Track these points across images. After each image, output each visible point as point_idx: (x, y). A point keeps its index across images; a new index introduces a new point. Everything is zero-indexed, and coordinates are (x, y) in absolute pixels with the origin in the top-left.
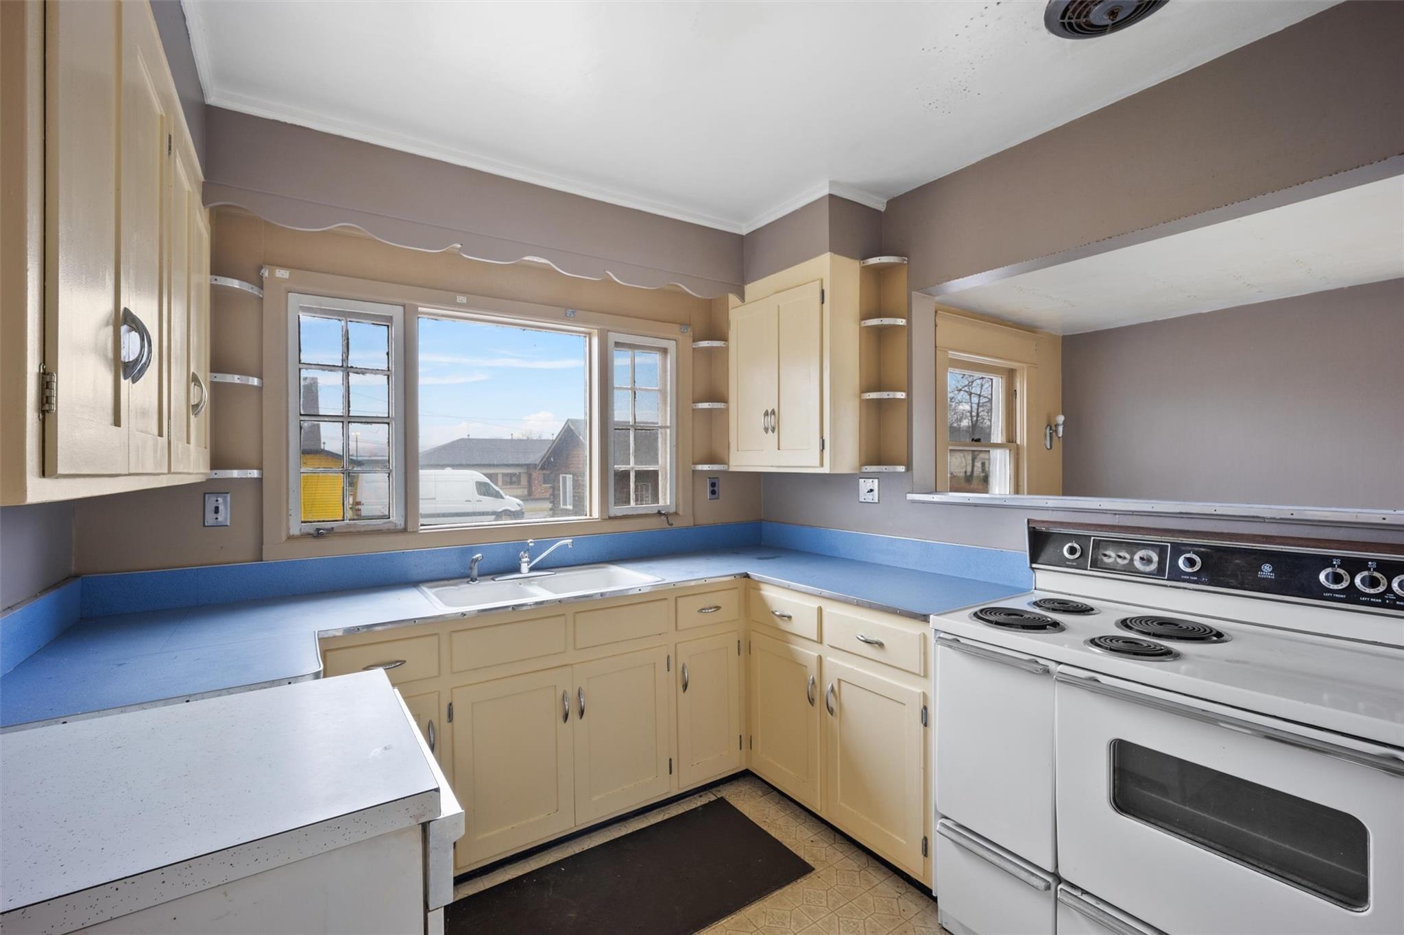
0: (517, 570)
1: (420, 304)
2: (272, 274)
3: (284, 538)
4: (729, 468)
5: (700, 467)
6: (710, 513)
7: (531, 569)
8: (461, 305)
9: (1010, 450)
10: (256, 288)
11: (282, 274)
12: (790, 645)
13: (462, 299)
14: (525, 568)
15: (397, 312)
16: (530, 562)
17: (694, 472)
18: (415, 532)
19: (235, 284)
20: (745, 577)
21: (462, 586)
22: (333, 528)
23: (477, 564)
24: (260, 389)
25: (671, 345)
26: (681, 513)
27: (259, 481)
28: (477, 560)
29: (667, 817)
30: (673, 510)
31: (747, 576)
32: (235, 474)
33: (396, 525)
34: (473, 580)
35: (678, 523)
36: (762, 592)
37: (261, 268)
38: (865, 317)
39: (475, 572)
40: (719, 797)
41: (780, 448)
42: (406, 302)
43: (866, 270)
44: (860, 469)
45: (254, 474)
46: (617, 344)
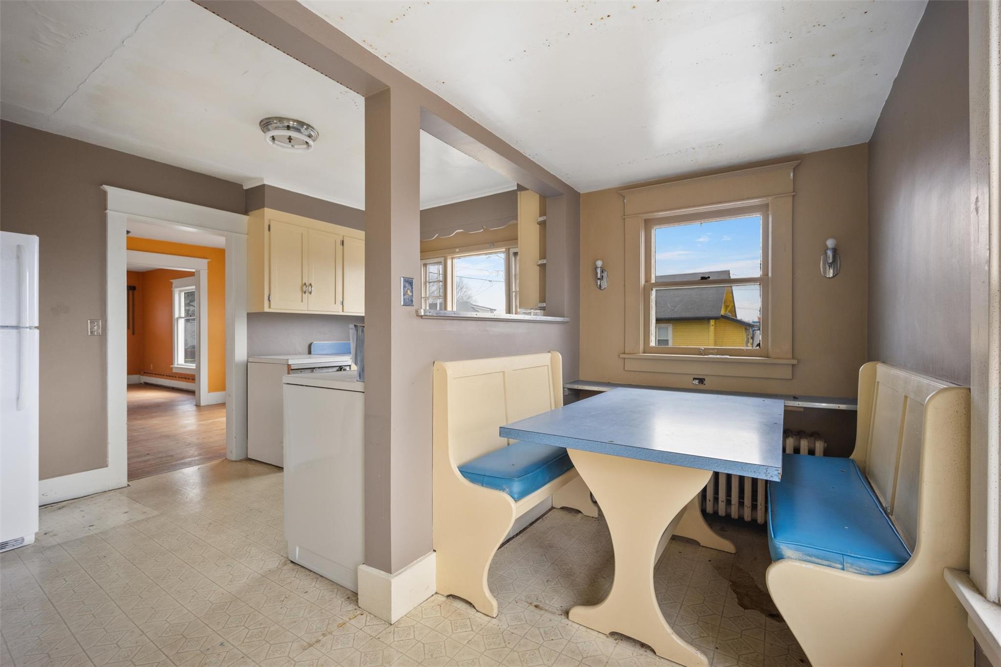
15: (442, 260)
42: (444, 256)
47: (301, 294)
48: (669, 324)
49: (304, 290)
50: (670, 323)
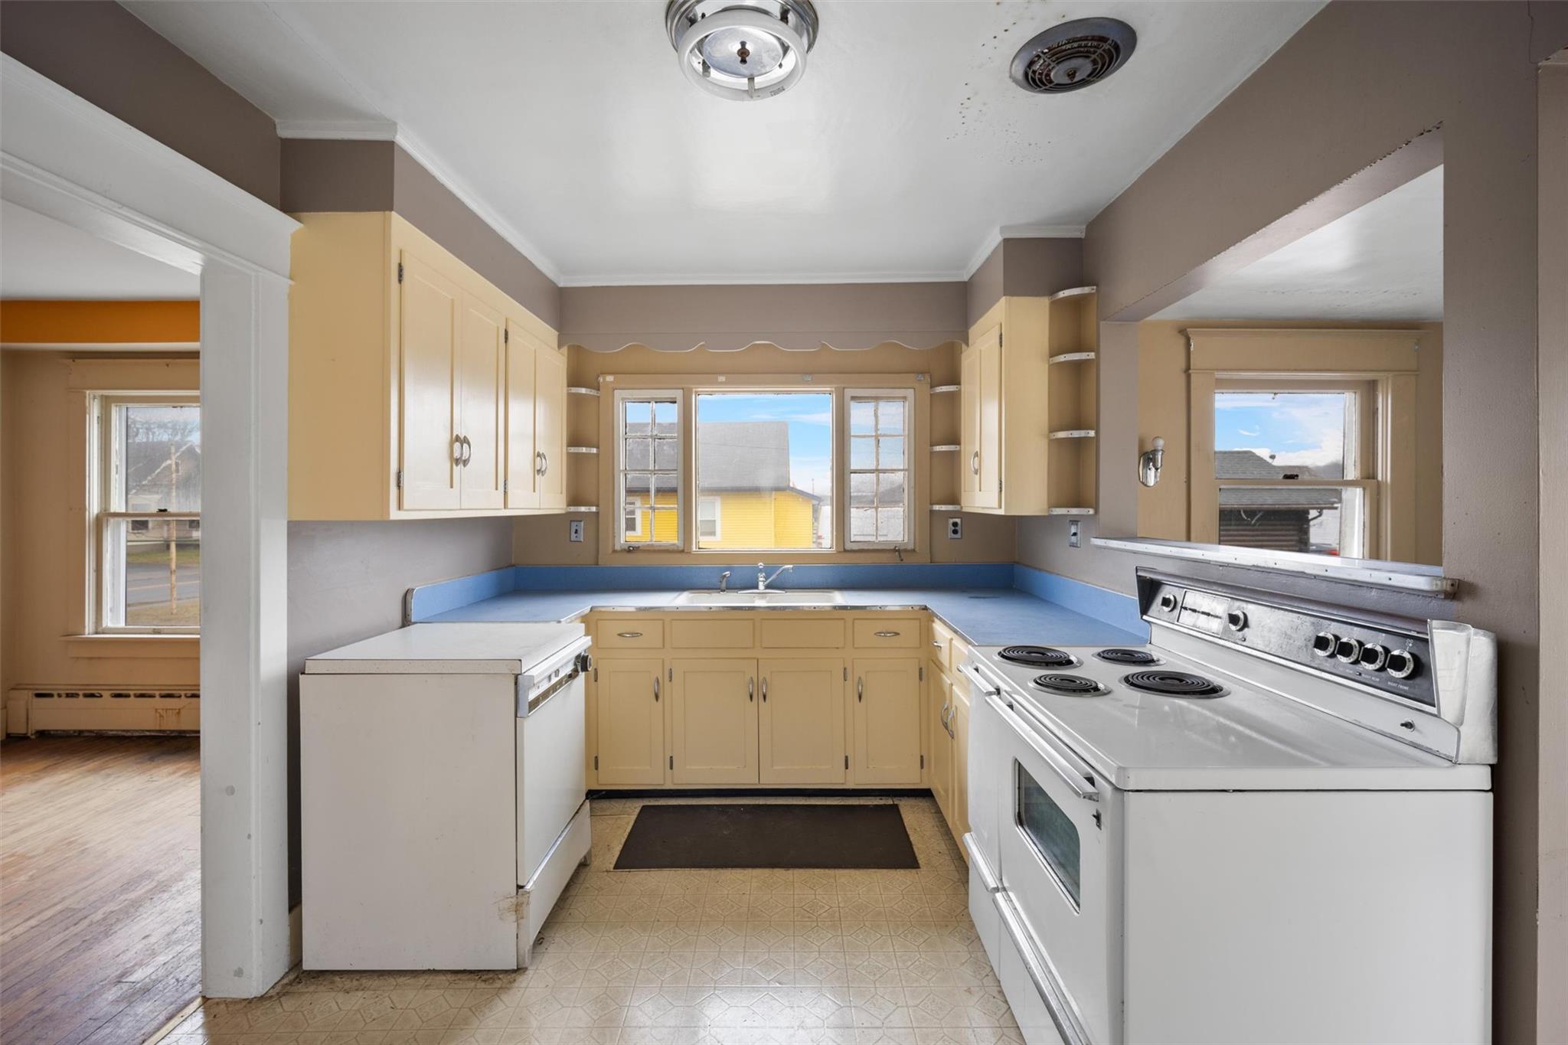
0: (757, 587)
1: (693, 386)
2: (604, 379)
3: (610, 551)
4: (962, 508)
5: (937, 507)
6: (950, 552)
7: (767, 587)
8: (722, 383)
9: (1364, 489)
10: (596, 391)
11: (610, 378)
12: (942, 675)
13: (722, 379)
14: (761, 586)
15: (678, 394)
16: (766, 579)
17: (932, 512)
18: (690, 553)
19: (583, 391)
20: (923, 609)
21: (713, 594)
22: (639, 547)
23: (725, 579)
24: (597, 455)
25: (910, 393)
26: (917, 550)
27: (597, 513)
28: (725, 576)
29: (842, 803)
30: (911, 547)
31: (925, 608)
32: (583, 509)
33: (678, 547)
34: (723, 591)
35: (909, 560)
36: (934, 625)
37: (599, 376)
38: (1052, 355)
39: (724, 585)
40: (895, 803)
41: (982, 489)
42: (683, 386)
43: (1056, 305)
44: (1048, 511)
45: (594, 509)
46: (853, 398)
47: (449, 465)
48: (716, 498)
49: (457, 455)
50: (718, 495)
